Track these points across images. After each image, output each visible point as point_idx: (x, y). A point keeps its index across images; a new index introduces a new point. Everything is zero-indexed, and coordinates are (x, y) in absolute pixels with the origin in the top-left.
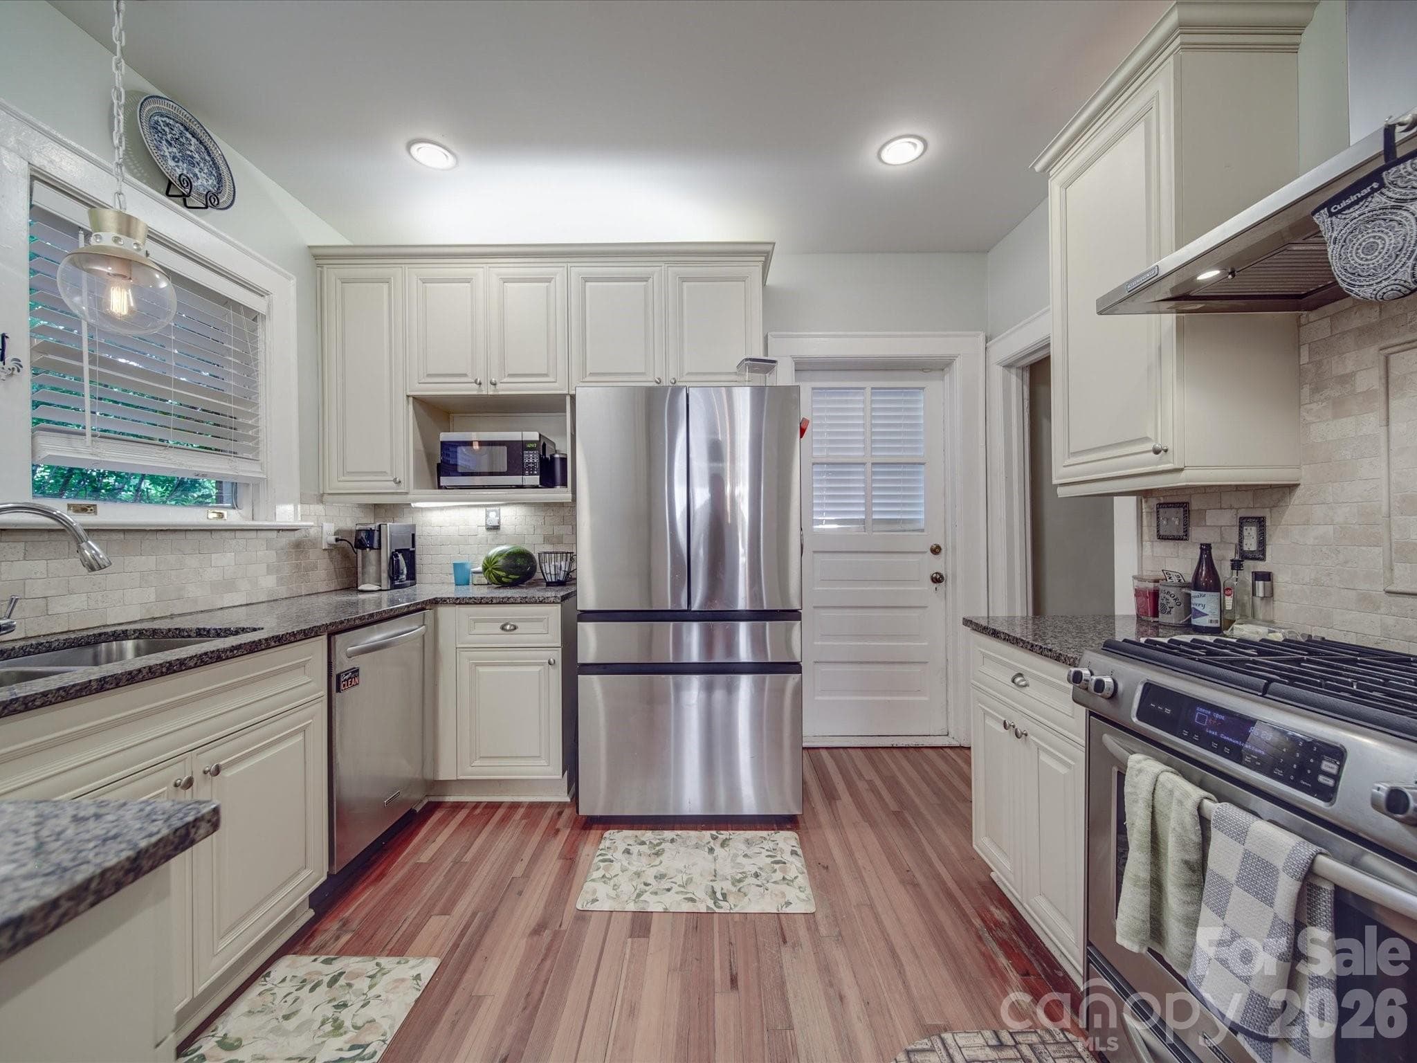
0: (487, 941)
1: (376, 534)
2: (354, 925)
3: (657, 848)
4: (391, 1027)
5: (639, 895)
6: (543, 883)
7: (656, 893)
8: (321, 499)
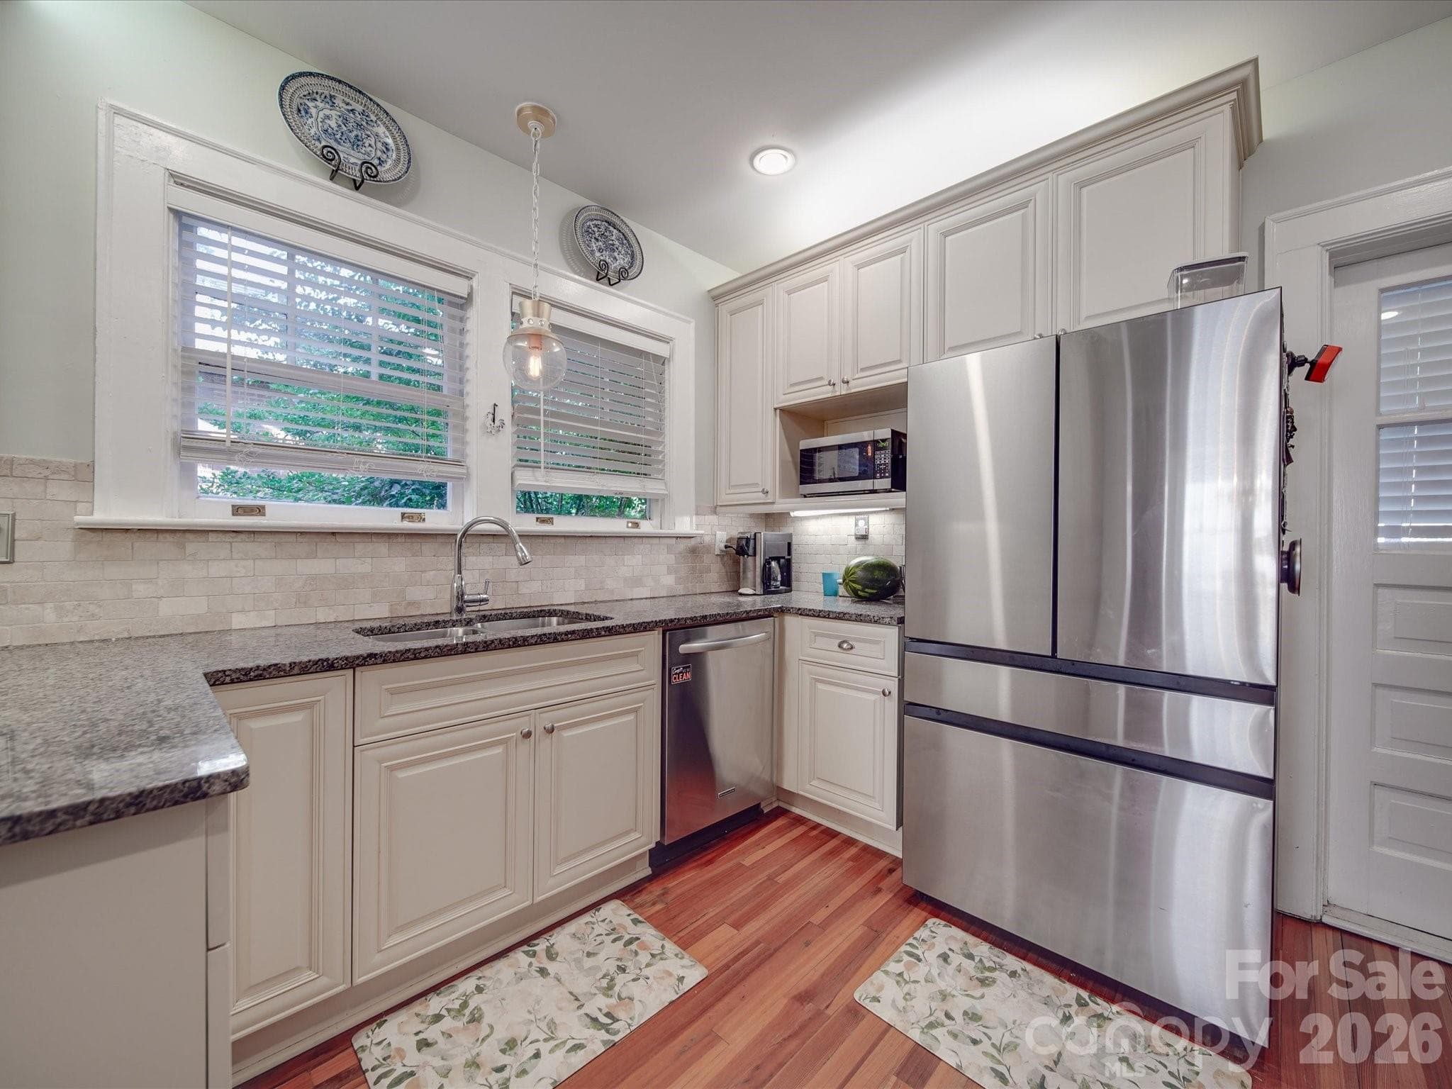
0: (753, 979)
1: (752, 542)
2: (670, 898)
3: (987, 974)
4: (641, 1015)
5: (932, 1025)
6: (834, 945)
7: (955, 1036)
8: (715, 510)
